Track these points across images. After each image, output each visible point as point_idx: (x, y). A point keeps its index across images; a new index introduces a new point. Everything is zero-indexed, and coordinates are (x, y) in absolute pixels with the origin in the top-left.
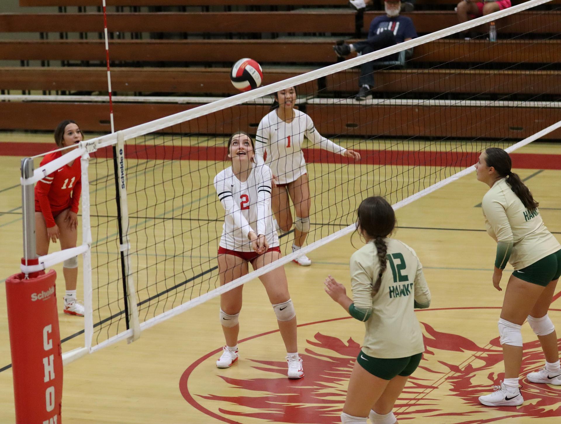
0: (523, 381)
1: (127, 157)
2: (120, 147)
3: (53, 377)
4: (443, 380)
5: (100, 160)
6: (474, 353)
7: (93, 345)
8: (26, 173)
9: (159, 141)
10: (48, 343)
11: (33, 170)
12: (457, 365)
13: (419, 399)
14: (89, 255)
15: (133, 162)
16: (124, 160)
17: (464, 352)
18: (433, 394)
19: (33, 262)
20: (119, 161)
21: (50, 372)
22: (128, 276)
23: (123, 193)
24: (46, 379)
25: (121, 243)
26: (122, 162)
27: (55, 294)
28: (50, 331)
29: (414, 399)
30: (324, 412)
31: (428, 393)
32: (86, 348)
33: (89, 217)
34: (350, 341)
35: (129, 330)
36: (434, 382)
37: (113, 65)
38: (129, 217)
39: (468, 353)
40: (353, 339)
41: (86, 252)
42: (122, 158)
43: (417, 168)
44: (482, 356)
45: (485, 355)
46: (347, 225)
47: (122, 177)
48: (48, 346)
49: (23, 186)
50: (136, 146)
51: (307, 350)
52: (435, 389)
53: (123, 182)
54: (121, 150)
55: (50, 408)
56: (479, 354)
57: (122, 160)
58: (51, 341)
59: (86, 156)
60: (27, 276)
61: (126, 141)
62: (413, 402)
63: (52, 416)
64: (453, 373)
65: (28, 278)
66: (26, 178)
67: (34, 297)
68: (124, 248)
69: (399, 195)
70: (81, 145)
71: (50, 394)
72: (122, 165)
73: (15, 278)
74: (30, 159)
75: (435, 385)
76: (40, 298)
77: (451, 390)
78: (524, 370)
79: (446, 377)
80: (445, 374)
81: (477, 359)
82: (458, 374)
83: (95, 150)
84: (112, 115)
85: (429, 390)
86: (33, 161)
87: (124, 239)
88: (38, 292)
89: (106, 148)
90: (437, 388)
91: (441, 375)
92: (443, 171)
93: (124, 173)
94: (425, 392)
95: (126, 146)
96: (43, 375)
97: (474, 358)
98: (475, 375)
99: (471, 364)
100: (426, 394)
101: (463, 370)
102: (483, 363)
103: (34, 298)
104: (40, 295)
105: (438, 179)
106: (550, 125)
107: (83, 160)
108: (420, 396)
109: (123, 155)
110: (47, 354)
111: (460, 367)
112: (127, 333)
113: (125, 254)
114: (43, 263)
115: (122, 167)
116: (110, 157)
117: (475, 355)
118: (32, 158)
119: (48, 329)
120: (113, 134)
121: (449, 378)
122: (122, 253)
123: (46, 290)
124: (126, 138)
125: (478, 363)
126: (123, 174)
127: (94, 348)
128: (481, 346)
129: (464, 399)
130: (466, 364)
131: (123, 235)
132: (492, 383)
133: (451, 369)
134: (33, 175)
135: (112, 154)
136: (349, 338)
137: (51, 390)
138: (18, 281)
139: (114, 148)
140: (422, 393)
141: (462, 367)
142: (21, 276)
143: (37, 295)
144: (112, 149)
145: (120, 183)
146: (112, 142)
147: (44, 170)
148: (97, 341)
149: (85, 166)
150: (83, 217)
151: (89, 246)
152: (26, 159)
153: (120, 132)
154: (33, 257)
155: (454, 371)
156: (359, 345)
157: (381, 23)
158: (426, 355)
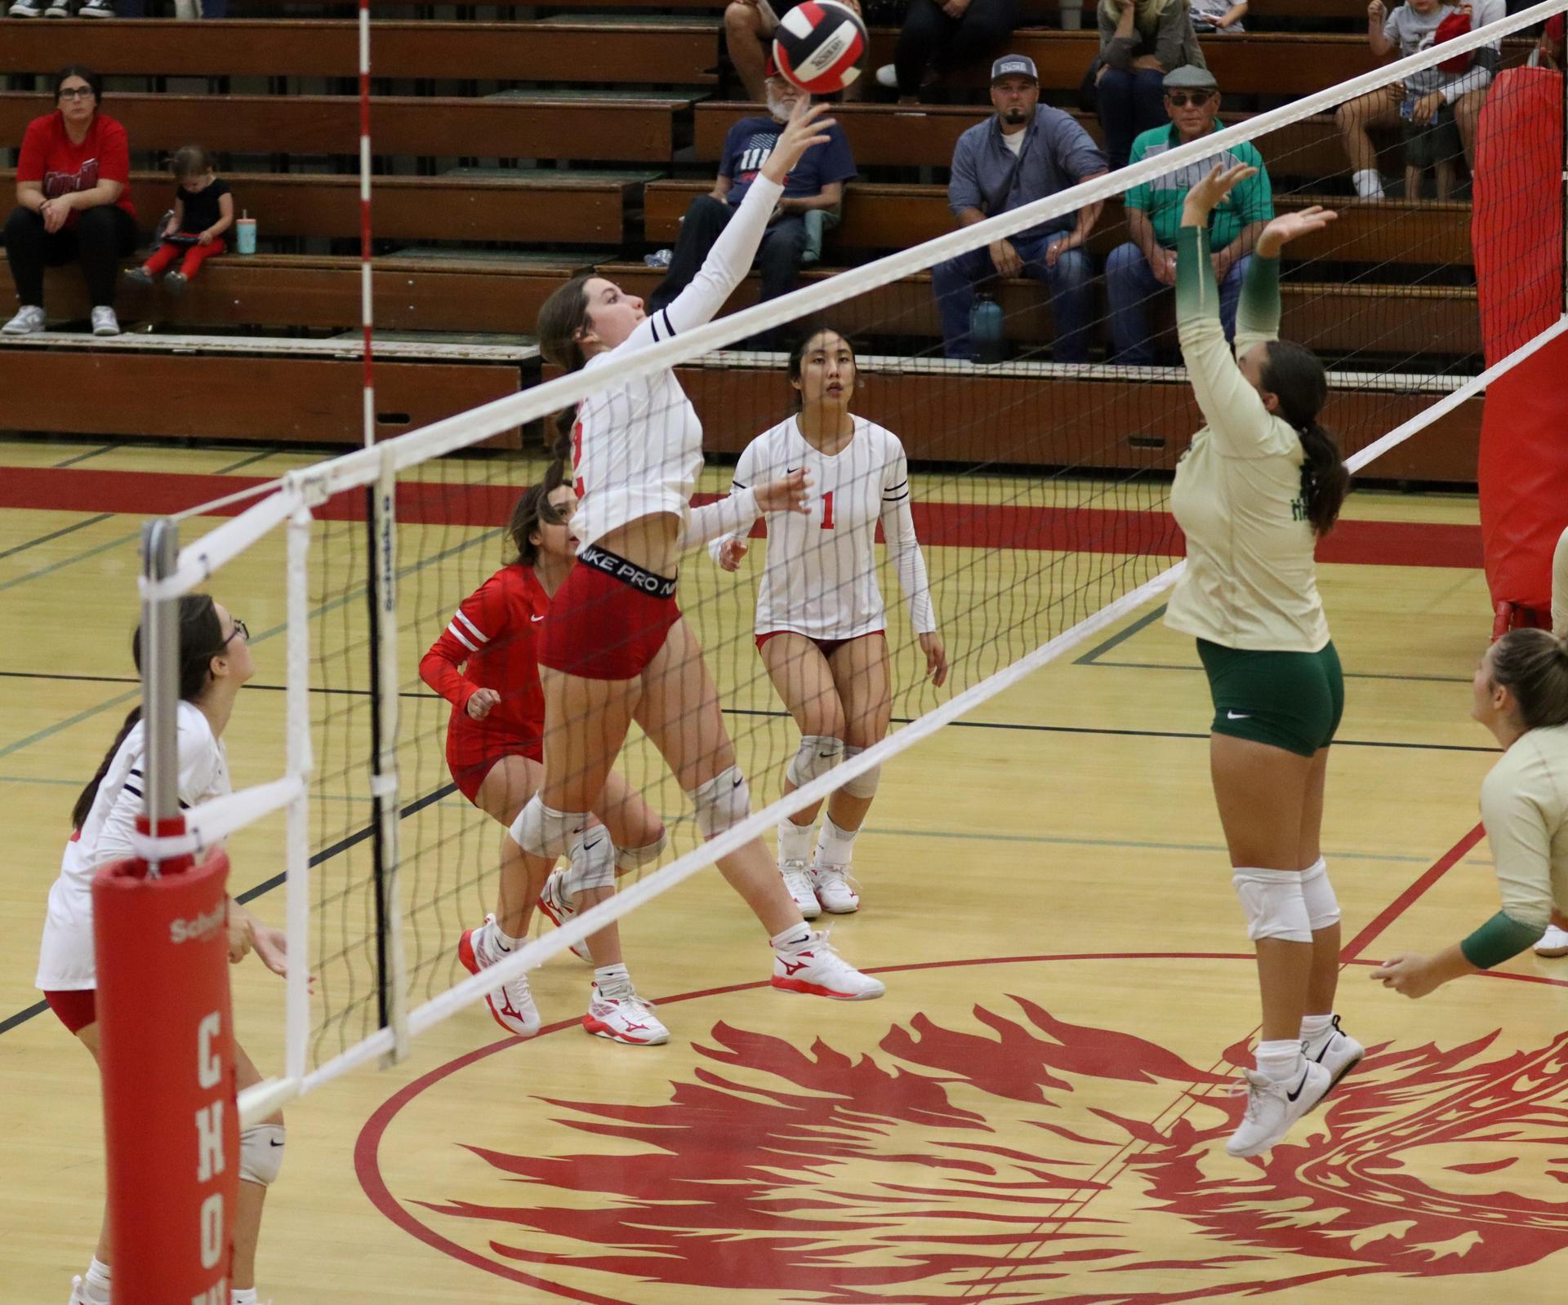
0: (1349, 1168)
1: (399, 519)
2: (387, 490)
3: (220, 1166)
4: (1117, 1165)
5: (338, 526)
6: (1186, 1085)
7: (307, 1073)
8: (159, 564)
9: (476, 474)
10: (211, 1066)
11: (176, 554)
12: (1149, 1122)
13: (1063, 1221)
14: (303, 807)
15: (414, 531)
16: (394, 527)
17: (1155, 1082)
18: (1100, 1205)
19: (172, 827)
20: (381, 529)
21: (212, 1153)
22: (394, 869)
23: (389, 623)
24: (204, 1174)
25: (377, 771)
26: (387, 534)
27: (226, 924)
28: (216, 1031)
29: (1050, 1220)
30: (799, 1256)
31: (1085, 1203)
32: (288, 1082)
33: (305, 694)
34: (819, 1047)
35: (386, 1031)
36: (1095, 1169)
37: (383, 247)
38: (401, 695)
39: (1170, 1087)
40: (824, 1040)
41: (297, 799)
42: (388, 521)
43: (1072, 557)
44: (1209, 1095)
45: (1218, 1092)
46: (909, 721)
47: (388, 579)
48: (209, 1076)
49: (147, 605)
50: (420, 487)
51: (699, 1072)
52: (1103, 1192)
53: (389, 593)
54: (387, 499)
55: (210, 1257)
56: (1201, 1088)
57: (388, 527)
58: (217, 1061)
59: (304, 517)
60: (153, 868)
61: (397, 474)
62: (1048, 1228)
63: (214, 1282)
64: (1143, 1143)
65: (158, 876)
66: (160, 576)
67: (180, 931)
68: (386, 786)
69: (1029, 630)
70: (291, 484)
71: (213, 1215)
72: (388, 542)
73: (117, 873)
74: (168, 521)
75: (1100, 1180)
76: (193, 934)
77: (1148, 1193)
78: (1344, 1137)
79: (1125, 1155)
80: (1119, 1149)
81: (1199, 1104)
82: (1155, 1148)
83: (322, 499)
84: (369, 394)
85: (1084, 1194)
86: (176, 530)
87: (386, 761)
88: (189, 916)
89: (351, 493)
90: (1105, 1187)
91: (1113, 1151)
92: (1129, 567)
93: (393, 565)
94: (1076, 1198)
95: (399, 486)
96: (195, 1161)
97: (1189, 1101)
98: (1205, 1152)
99: (1186, 1117)
100: (1080, 1205)
101: (1168, 1134)
102: (1218, 1117)
103: (178, 935)
104: (194, 924)
105: (1118, 590)
106: (1374, 438)
107: (297, 527)
108: (1066, 1211)
109: (391, 514)
110: (206, 1098)
111: (1159, 1127)
112: (381, 1040)
113: (387, 805)
114: (196, 831)
115: (388, 549)
116: (358, 519)
117: (1191, 1092)
118: (176, 518)
119: (209, 1026)
120: (371, 451)
121: (1132, 1159)
122: (377, 802)
123: (209, 910)
124: (400, 464)
125: (1206, 1118)
126: (388, 570)
127: (313, 1078)
128: (1203, 1066)
129: (1192, 1220)
130: (1171, 1118)
131: (385, 748)
132: (1261, 1174)
133: (1132, 1134)
134: (174, 571)
135: (363, 510)
136: (813, 1041)
137: (213, 1205)
138: (130, 882)
139: (369, 494)
140: (1069, 1201)
141: (1164, 1126)
142: (136, 867)
143: (186, 927)
144: (363, 498)
145: (383, 596)
146: (366, 476)
147: (203, 558)
148: (315, 1059)
149: (299, 544)
150: (290, 693)
151: (304, 779)
152: (158, 524)
153: (387, 444)
154: (170, 815)
155: (1144, 1139)
156: (847, 1061)
157: (757, 137)
158: (1049, 1092)
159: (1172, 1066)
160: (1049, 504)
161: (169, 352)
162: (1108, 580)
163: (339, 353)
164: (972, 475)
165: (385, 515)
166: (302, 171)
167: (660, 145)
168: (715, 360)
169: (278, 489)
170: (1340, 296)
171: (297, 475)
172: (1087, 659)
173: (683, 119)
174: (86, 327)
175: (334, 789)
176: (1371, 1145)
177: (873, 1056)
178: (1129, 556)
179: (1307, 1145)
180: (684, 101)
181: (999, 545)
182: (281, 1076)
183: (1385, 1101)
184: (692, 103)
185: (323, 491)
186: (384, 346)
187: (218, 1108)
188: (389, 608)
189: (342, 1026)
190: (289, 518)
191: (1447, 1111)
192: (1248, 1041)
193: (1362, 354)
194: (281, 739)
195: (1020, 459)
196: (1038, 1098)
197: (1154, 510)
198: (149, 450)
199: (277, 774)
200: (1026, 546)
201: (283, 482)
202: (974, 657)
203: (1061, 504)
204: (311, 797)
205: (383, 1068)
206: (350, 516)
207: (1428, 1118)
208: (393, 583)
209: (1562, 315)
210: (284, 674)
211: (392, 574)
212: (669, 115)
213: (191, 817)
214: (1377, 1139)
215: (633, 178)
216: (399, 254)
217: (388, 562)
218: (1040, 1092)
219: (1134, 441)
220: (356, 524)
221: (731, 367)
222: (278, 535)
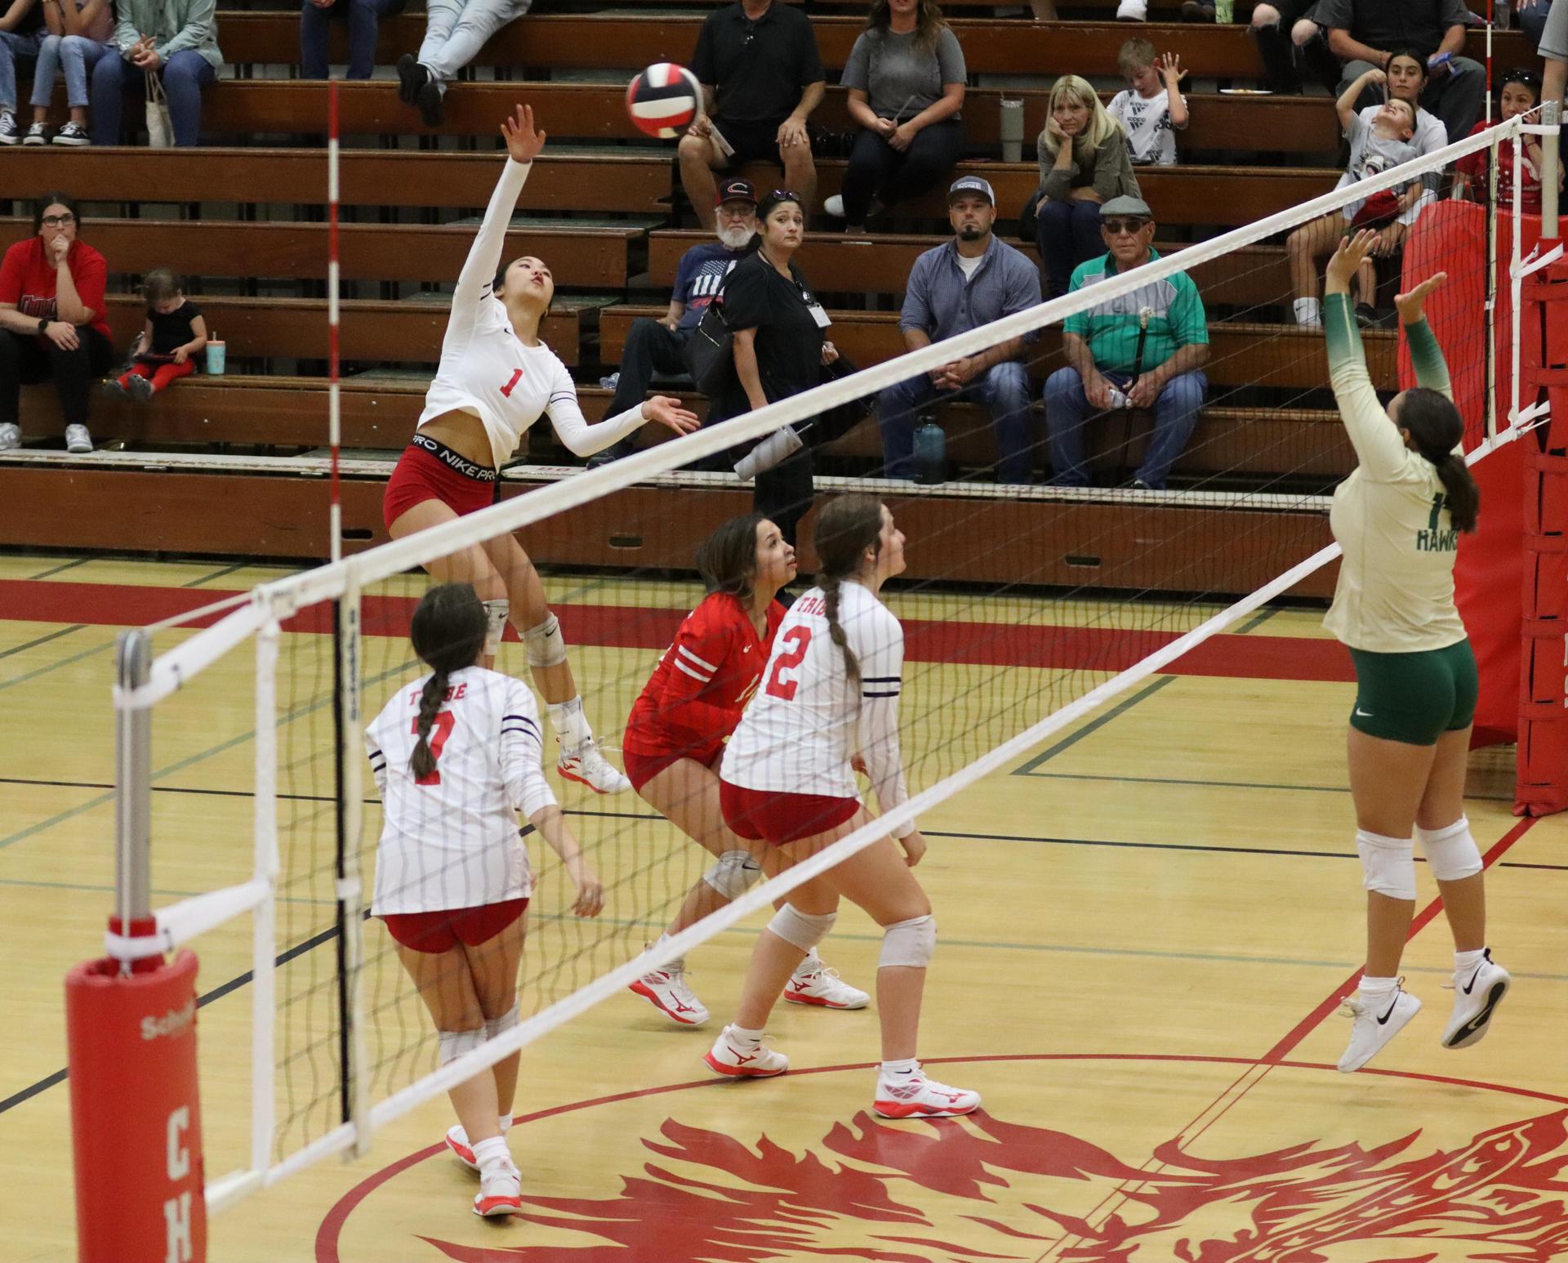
1: (365, 631)
2: (352, 604)
3: (187, 1255)
4: (1052, 1257)
5: (305, 638)
6: (1117, 1182)
7: (272, 1166)
8: (133, 673)
10: (179, 1159)
11: (149, 664)
12: (1082, 1217)
14: (270, 909)
15: (378, 642)
16: (359, 639)
17: (1088, 1179)
20: (346, 641)
22: (358, 968)
23: (354, 733)
25: (341, 874)
26: (352, 646)
27: (194, 1021)
28: (184, 1124)
32: (254, 1174)
33: (273, 800)
34: (764, 1144)
35: (349, 1126)
37: (350, 368)
38: (366, 801)
39: (1103, 1184)
40: (771, 1137)
41: (264, 902)
42: (353, 633)
43: (1012, 671)
44: (1140, 1192)
45: (1149, 1188)
47: (353, 690)
48: (177, 1169)
49: (121, 714)
50: (384, 600)
51: (649, 1168)
53: (354, 702)
54: (353, 613)
56: (1132, 1185)
57: (353, 638)
58: (185, 1153)
59: (273, 629)
60: (125, 967)
61: (363, 588)
64: (1074, 1239)
65: (130, 975)
66: (134, 686)
67: (150, 1028)
68: (349, 890)
69: (969, 742)
70: (260, 598)
72: (353, 654)
73: (90, 972)
74: (141, 633)
76: (163, 1033)
79: (1059, 1249)
80: (1052, 1243)
81: (1131, 1201)
82: (1088, 1243)
83: (290, 612)
84: (336, 512)
86: (150, 641)
87: (350, 865)
88: (160, 1014)
89: (317, 607)
91: (1047, 1245)
92: (1066, 682)
93: (358, 675)
95: (365, 600)
96: (164, 1252)
97: (1120, 1197)
98: (1136, 1247)
99: (1118, 1213)
101: (1100, 1229)
102: (1149, 1213)
103: (149, 1032)
104: (163, 1021)
105: (1056, 703)
106: (1303, 557)
107: (265, 639)
109: (357, 627)
110: (174, 1190)
111: (1092, 1223)
112: (343, 1134)
113: (350, 908)
114: (166, 932)
115: (353, 661)
116: (325, 631)
117: (1123, 1189)
118: (150, 629)
119: (178, 1120)
120: (338, 566)
121: (1067, 1254)
122: (341, 905)
123: (178, 1008)
124: (365, 578)
125: (1137, 1214)
126: (353, 680)
127: (277, 1171)
128: (1134, 1163)
130: (1103, 1214)
131: (349, 853)
133: (1066, 1228)
134: (147, 680)
135: (330, 623)
136: (759, 1137)
138: (103, 981)
139: (335, 605)
141: (1096, 1222)
142: (109, 967)
143: (156, 1023)
144: (330, 611)
145: (348, 706)
146: (332, 590)
147: (176, 668)
148: (279, 1152)
149: (268, 656)
150: (258, 801)
151: (271, 881)
152: (131, 635)
153: (353, 559)
154: (141, 916)
155: (1077, 1233)
156: (789, 1156)
157: (707, 264)
158: (986, 1188)
159: (1106, 1164)
160: (990, 620)
161: (140, 468)
162: (1046, 694)
163: (304, 471)
164: (915, 592)
165: (350, 627)
166: (269, 295)
167: (615, 271)
168: (668, 479)
169: (248, 602)
170: (1272, 420)
171: (266, 589)
172: (1025, 770)
173: (638, 245)
174: (62, 444)
175: (300, 892)
176: (1296, 1241)
177: (815, 1152)
178: (1067, 671)
179: (1234, 1240)
180: (638, 229)
181: (942, 659)
182: (247, 1168)
183: (1310, 1198)
184: (647, 232)
185: (291, 604)
186: (349, 465)
187: (186, 1199)
188: (354, 717)
189: (306, 1121)
190: (258, 630)
191: (1370, 1207)
192: (1177, 1140)
193: (1292, 477)
194: (248, 843)
195: (963, 577)
196: (975, 1193)
197: (1091, 626)
198: (121, 563)
199: (243, 877)
200: (967, 661)
201: (253, 595)
202: (916, 768)
203: (1001, 620)
204: (278, 899)
205: (346, 1161)
206: (318, 629)
207: (1351, 1214)
208: (358, 693)
209: (1484, 439)
210: (253, 781)
211: (357, 685)
212: (624, 244)
213: (163, 917)
214: (1302, 1235)
215: (588, 303)
216: (363, 375)
217: (353, 672)
218: (977, 1188)
219: (1071, 560)
220: (323, 635)
221: (683, 486)
222: (247, 648)
